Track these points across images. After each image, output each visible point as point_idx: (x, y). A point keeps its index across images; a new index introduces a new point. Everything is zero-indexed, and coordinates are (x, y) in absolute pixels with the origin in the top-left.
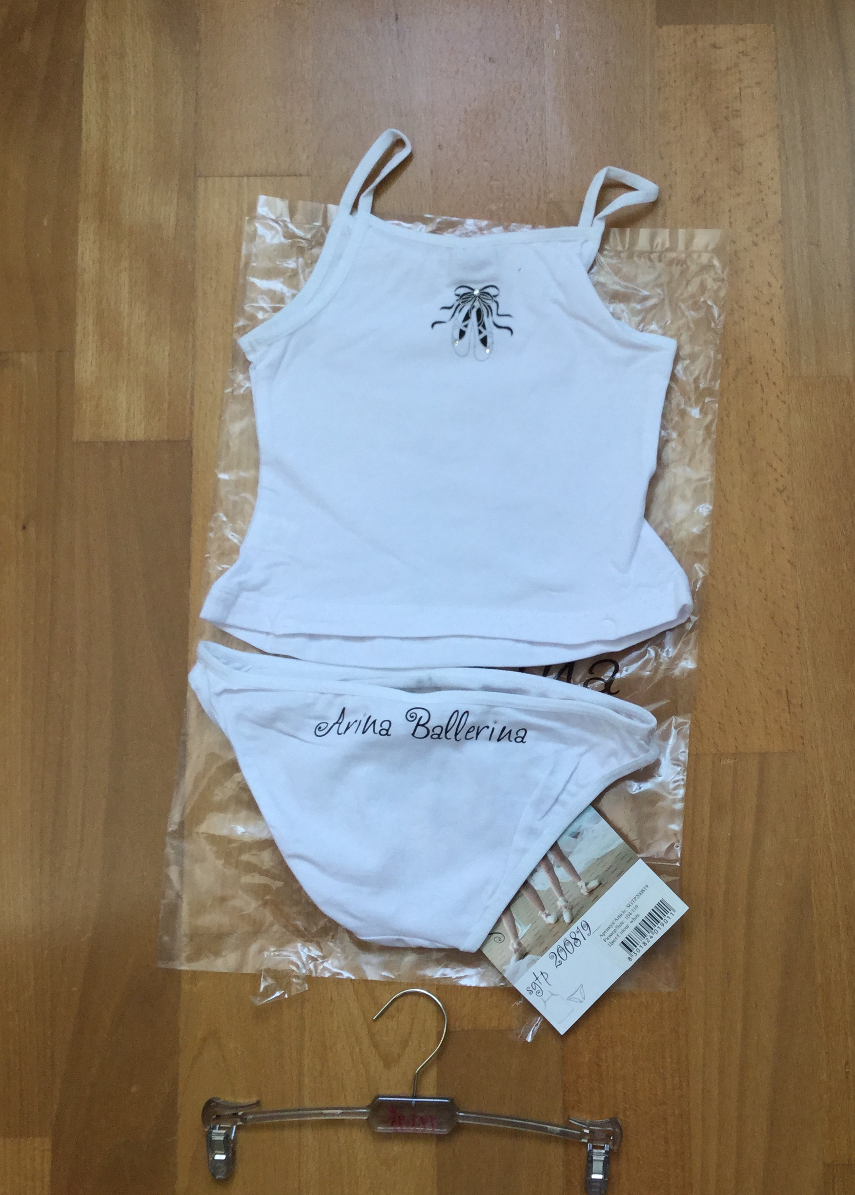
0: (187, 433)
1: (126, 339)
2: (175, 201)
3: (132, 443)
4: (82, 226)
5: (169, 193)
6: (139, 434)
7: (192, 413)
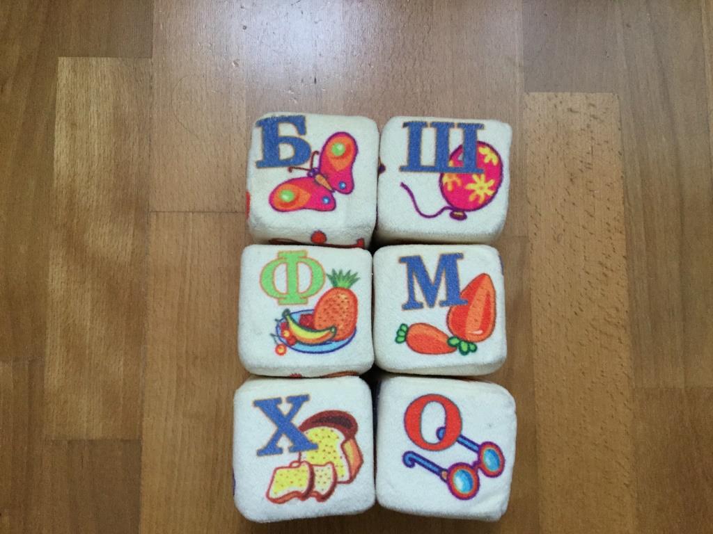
0: (138, 434)
1: (87, 352)
2: (131, 232)
3: (92, 442)
4: (52, 253)
5: (127, 225)
6: (97, 433)
7: (142, 415)
